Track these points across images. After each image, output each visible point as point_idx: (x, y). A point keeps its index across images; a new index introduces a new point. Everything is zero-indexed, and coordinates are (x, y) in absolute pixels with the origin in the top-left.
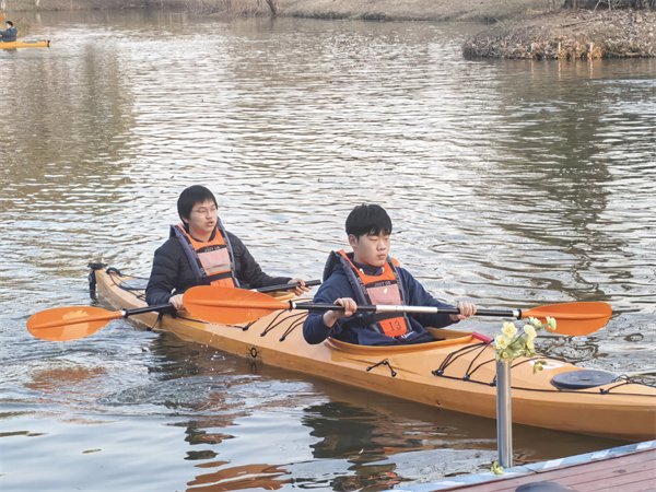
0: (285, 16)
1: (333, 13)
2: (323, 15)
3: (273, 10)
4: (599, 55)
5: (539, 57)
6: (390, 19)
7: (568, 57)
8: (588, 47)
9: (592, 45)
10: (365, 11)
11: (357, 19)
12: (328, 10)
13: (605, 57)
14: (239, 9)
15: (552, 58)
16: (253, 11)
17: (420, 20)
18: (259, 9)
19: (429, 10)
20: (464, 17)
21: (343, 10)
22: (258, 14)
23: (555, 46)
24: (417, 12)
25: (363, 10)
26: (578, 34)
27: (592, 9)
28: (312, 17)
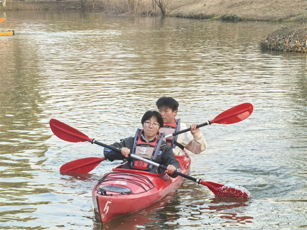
0: (171, 16)
2: (195, 16)
3: (163, 12)
6: (240, 20)
11: (217, 20)
14: (140, 11)
16: (150, 12)
18: (154, 11)
19: (269, 14)
21: (209, 13)
24: (260, 15)
25: (223, 12)
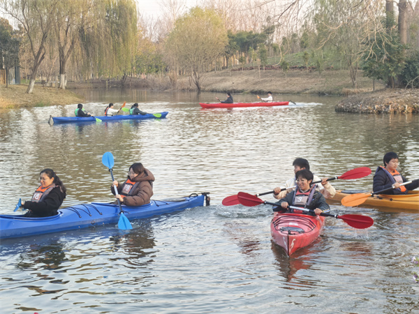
0: (206, 91)
1: (234, 90)
3: (199, 88)
4: (410, 111)
5: (379, 112)
7: (395, 112)
8: (405, 107)
9: (407, 106)
10: (252, 89)
11: (248, 93)
12: (231, 88)
13: (413, 112)
14: (180, 88)
15: (387, 113)
16: (188, 89)
17: (283, 93)
19: (287, 88)
20: (307, 92)
21: (240, 88)
22: (191, 91)
23: (388, 107)
24: (281, 89)
25: (252, 88)
26: (399, 101)
27: (404, 88)
28: (222, 92)
